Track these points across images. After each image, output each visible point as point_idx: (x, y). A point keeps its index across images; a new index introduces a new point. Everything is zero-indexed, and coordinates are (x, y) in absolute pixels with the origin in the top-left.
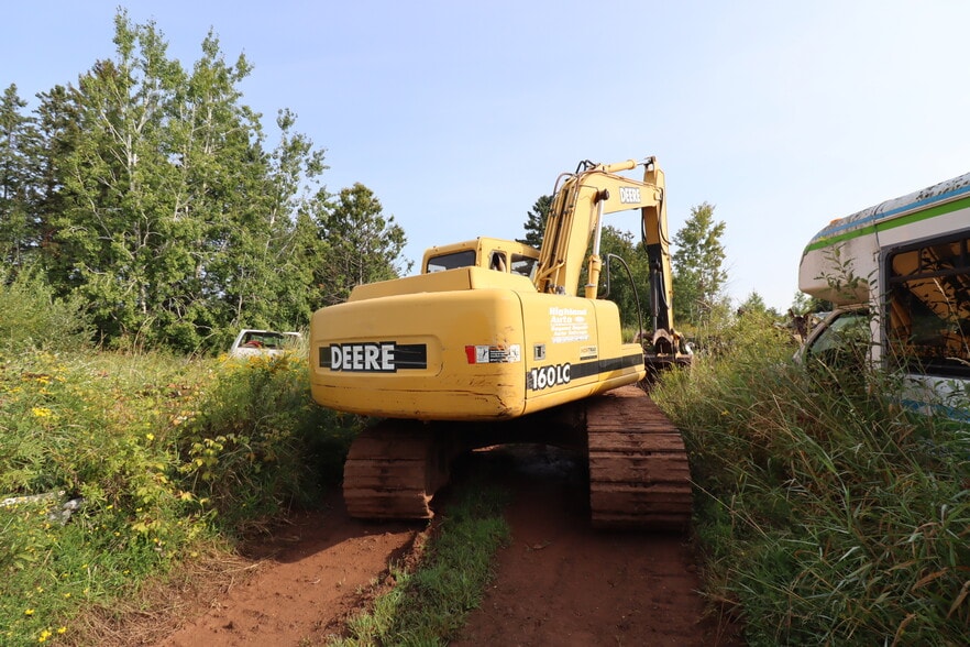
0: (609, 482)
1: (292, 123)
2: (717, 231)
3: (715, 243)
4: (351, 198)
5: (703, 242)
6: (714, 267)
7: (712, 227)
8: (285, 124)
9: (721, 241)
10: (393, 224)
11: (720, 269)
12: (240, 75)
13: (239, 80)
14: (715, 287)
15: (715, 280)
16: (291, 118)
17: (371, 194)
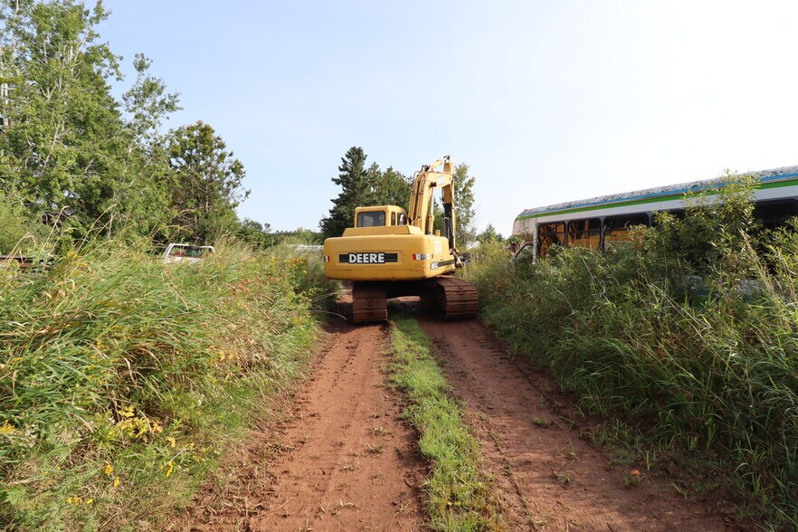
0: (452, 301)
1: (147, 67)
2: (470, 183)
3: (469, 191)
4: (196, 133)
5: (461, 189)
6: (467, 207)
7: (467, 180)
8: (141, 67)
9: (473, 189)
10: (233, 159)
11: (471, 209)
12: (97, 19)
13: (97, 23)
14: (468, 221)
15: (468, 216)
16: (147, 62)
17: (213, 131)
